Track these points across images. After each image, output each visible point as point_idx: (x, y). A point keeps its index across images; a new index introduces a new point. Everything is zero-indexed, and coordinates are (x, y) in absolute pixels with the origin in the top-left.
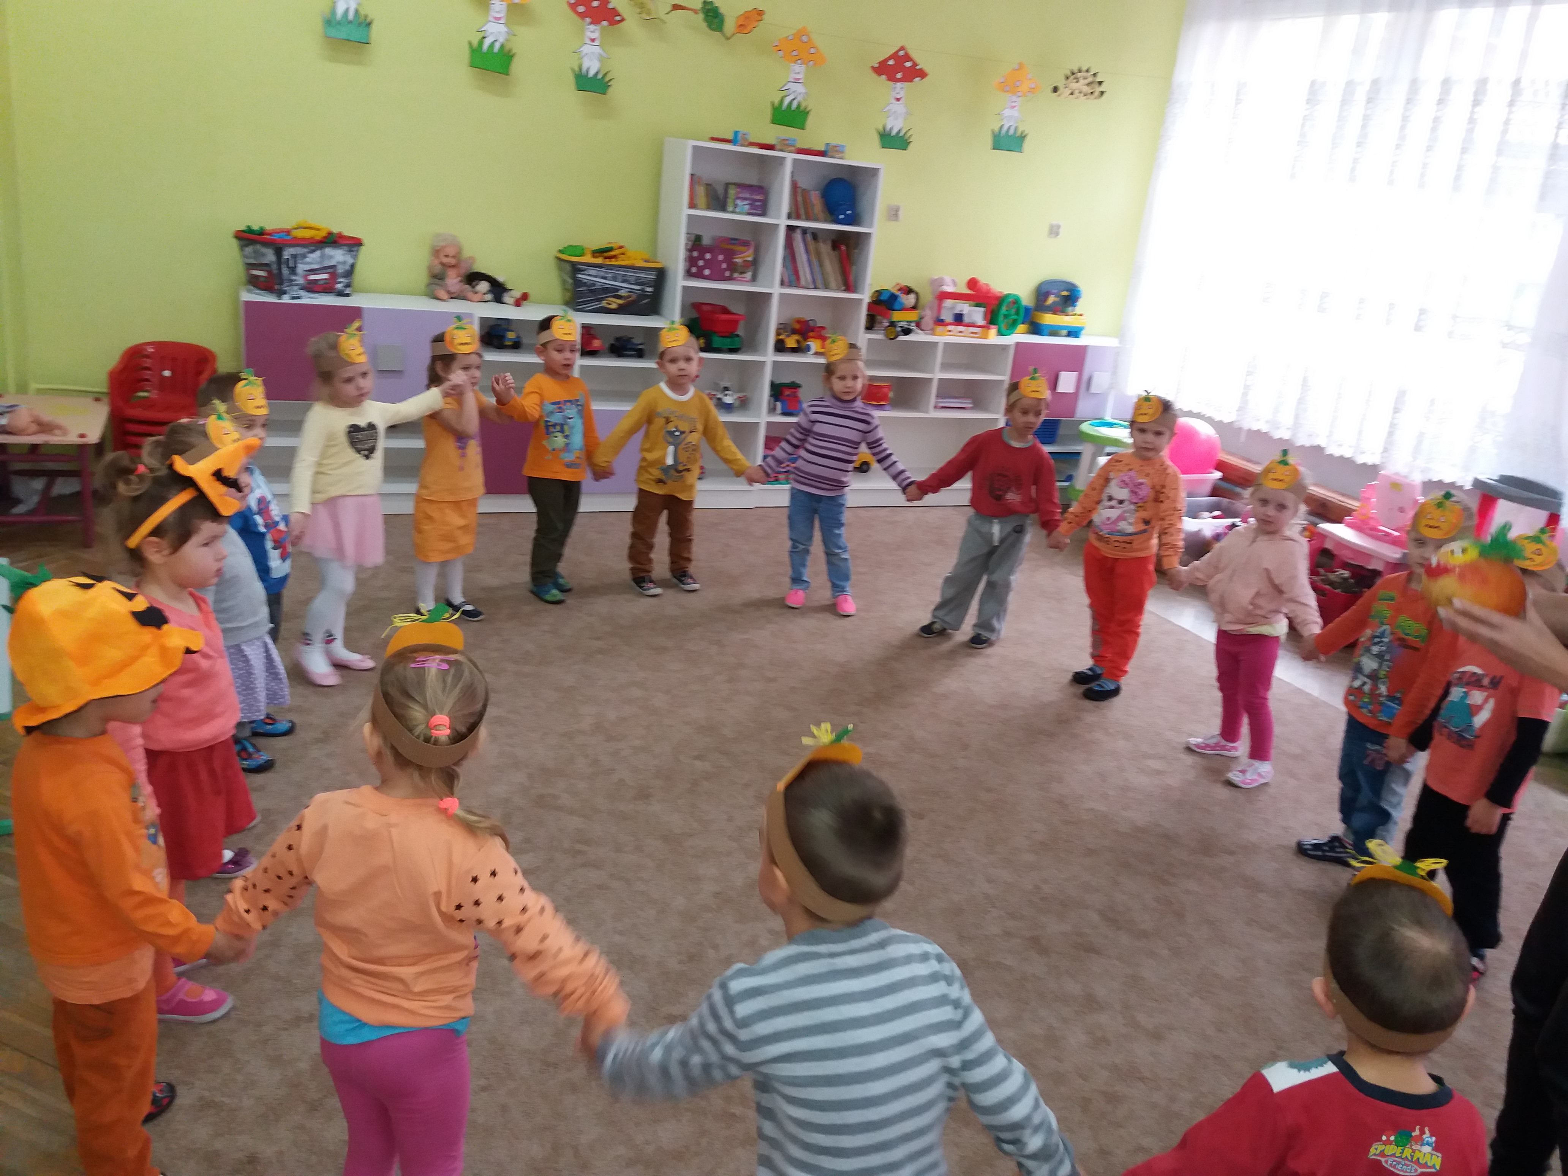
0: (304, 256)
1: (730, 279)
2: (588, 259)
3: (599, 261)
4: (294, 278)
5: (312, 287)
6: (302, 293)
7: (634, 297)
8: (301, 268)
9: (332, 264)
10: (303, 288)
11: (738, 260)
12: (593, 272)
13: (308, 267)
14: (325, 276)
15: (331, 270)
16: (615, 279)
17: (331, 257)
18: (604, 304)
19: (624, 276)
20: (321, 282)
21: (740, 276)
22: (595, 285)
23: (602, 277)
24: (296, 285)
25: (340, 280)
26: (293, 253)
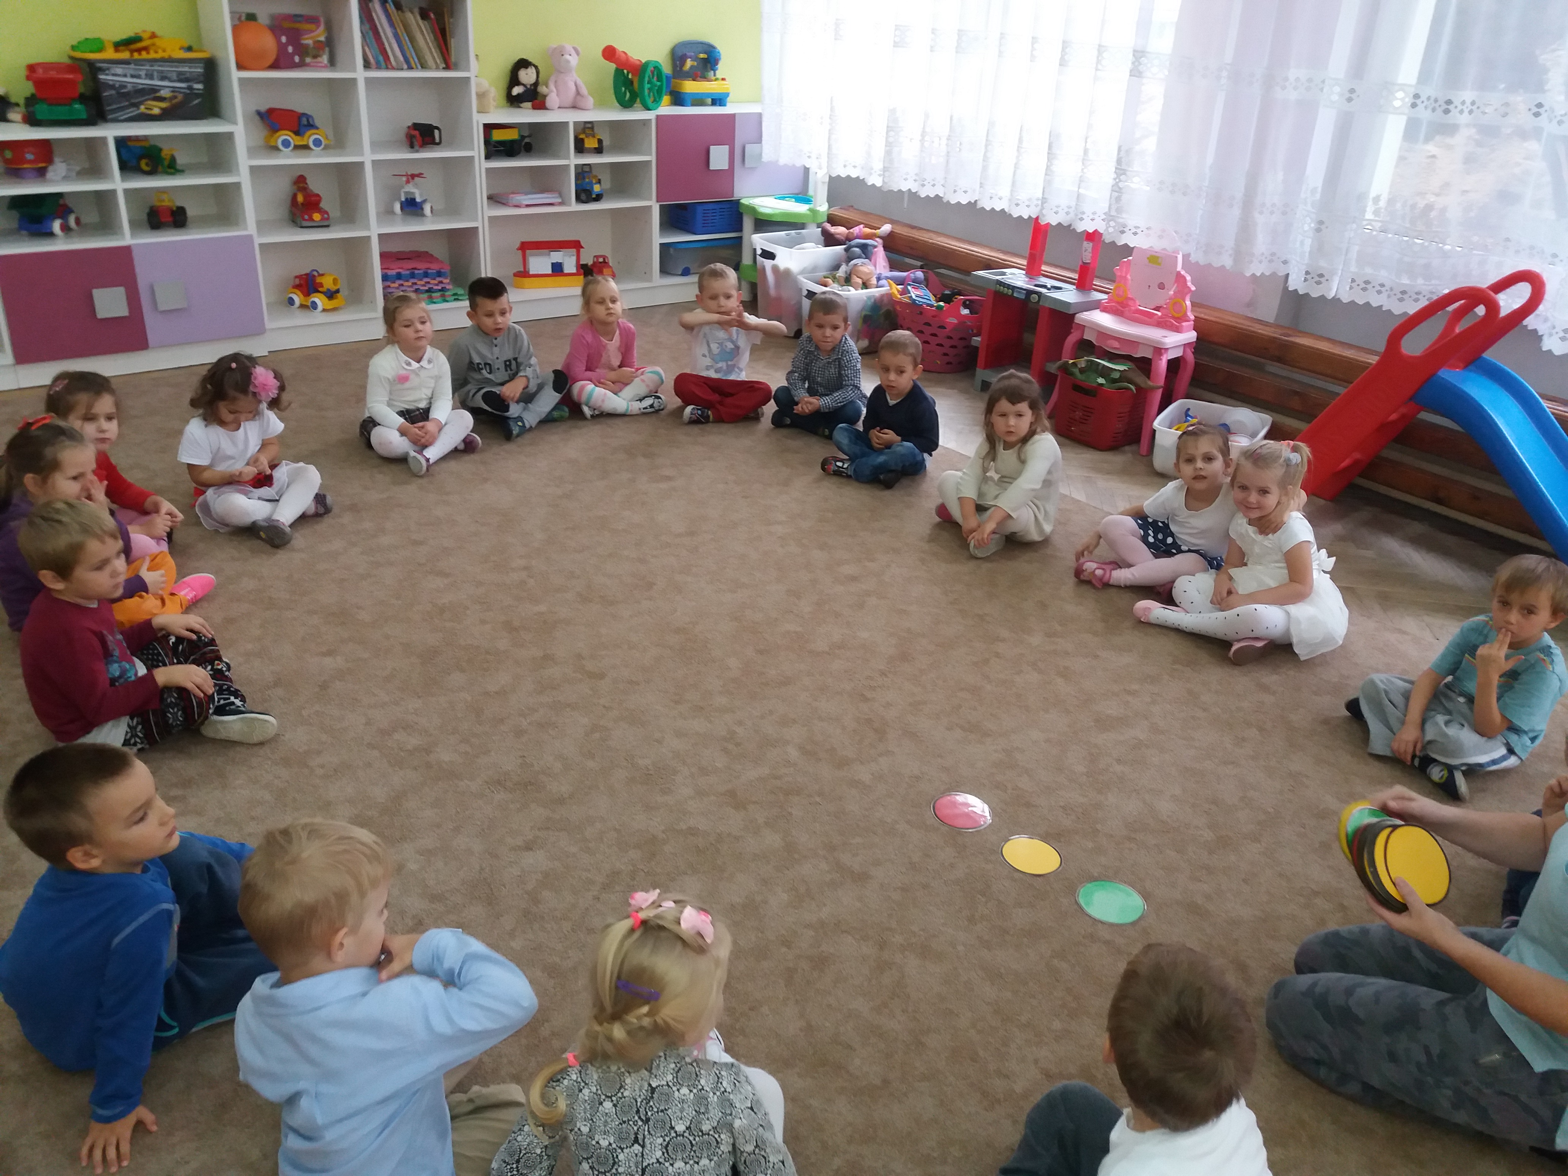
1: (302, 65)
2: (110, 54)
3: (125, 55)
7: (180, 97)
11: (308, 41)
12: (119, 70)
16: (150, 76)
18: (142, 108)
19: (162, 72)
21: (315, 60)
22: (125, 87)
23: (132, 76)
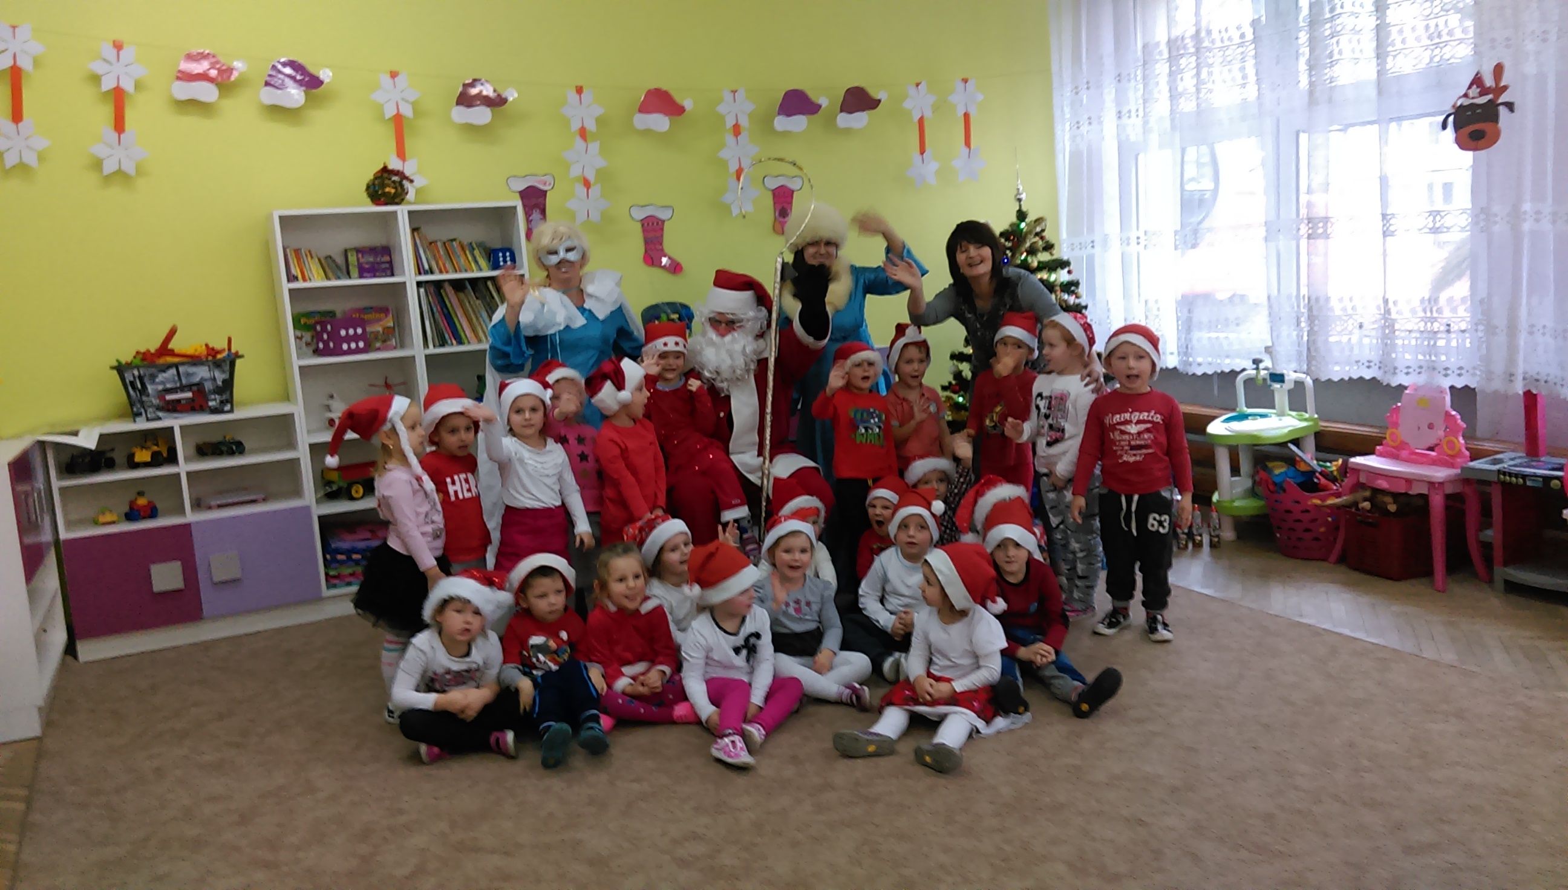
0: (153, 377)
4: (144, 398)
5: (174, 408)
6: (160, 414)
8: (150, 388)
9: (196, 380)
10: (159, 408)
13: (160, 387)
14: (189, 395)
15: (195, 388)
17: (188, 375)
20: (183, 402)
24: (149, 407)
25: (213, 397)
26: (136, 373)
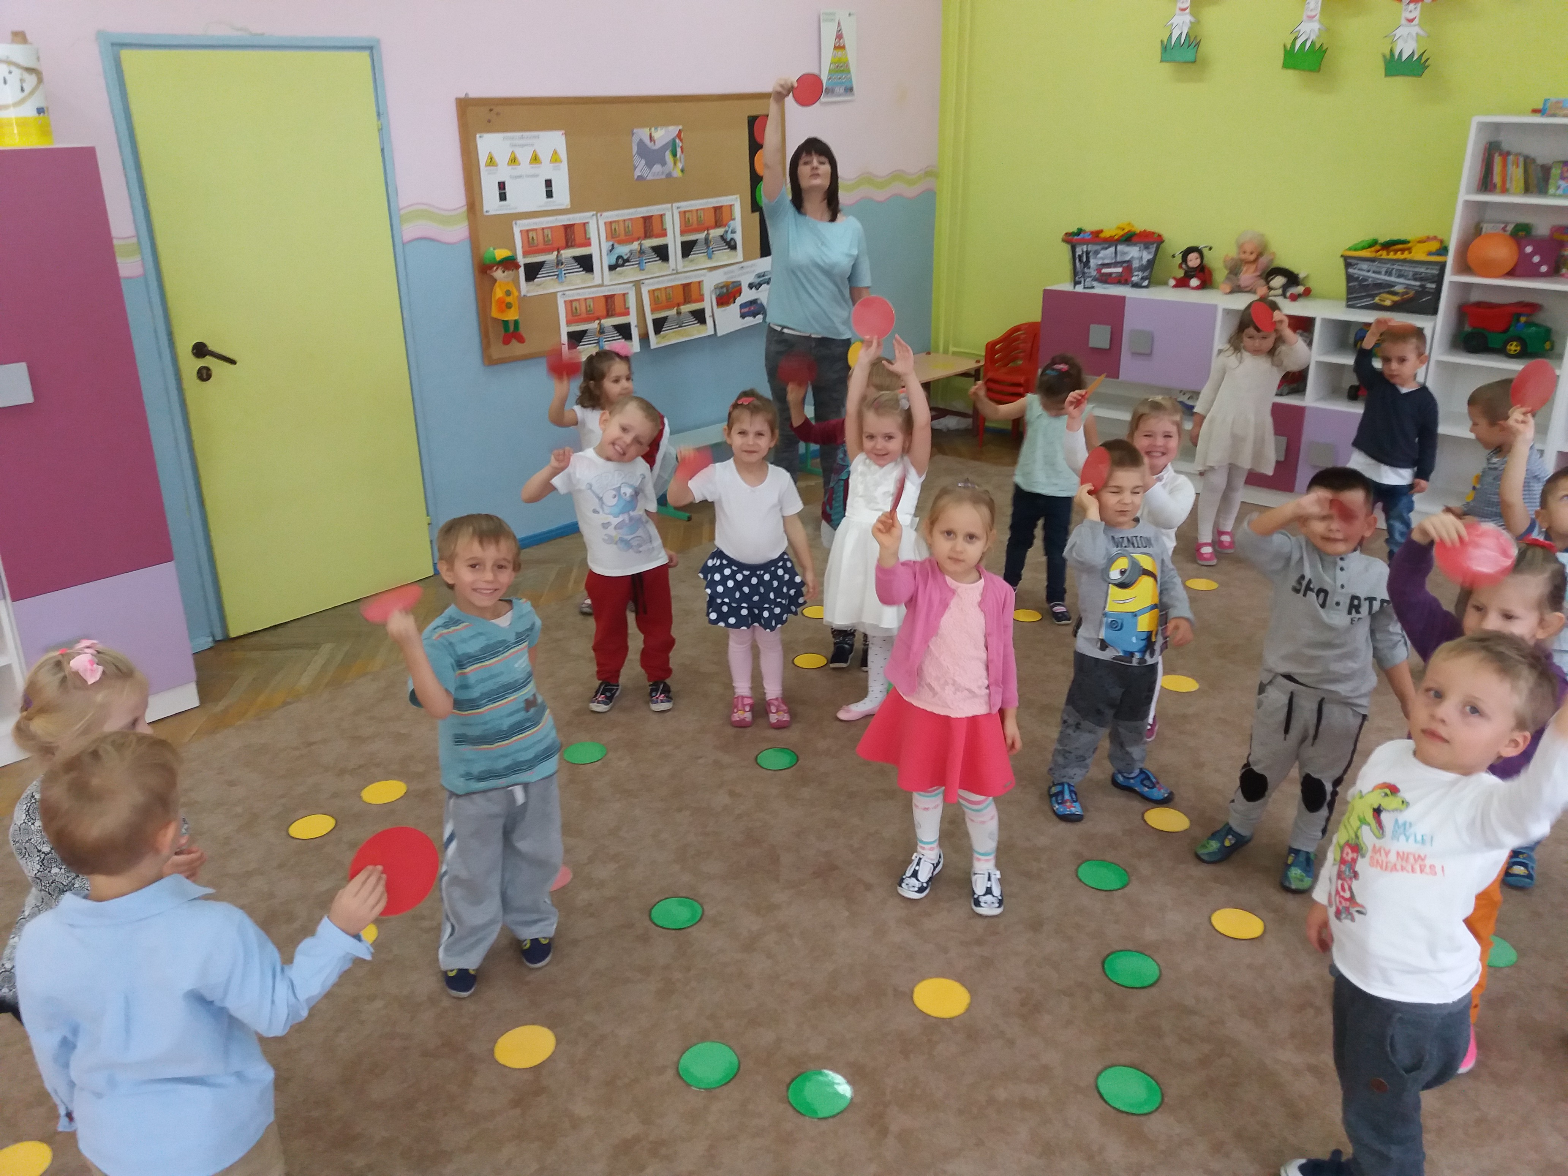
0: (1096, 253)
4: (1086, 270)
5: (1106, 279)
6: (1095, 284)
7: (1412, 294)
8: (1093, 262)
9: (1127, 259)
10: (1097, 280)
12: (1365, 266)
13: (1100, 262)
14: (1119, 270)
15: (1125, 265)
16: (1389, 273)
17: (1125, 253)
18: (1377, 300)
19: (1401, 270)
20: (1115, 275)
22: (1366, 280)
23: (1374, 272)
24: (1089, 277)
25: (1136, 273)
26: (1085, 249)
